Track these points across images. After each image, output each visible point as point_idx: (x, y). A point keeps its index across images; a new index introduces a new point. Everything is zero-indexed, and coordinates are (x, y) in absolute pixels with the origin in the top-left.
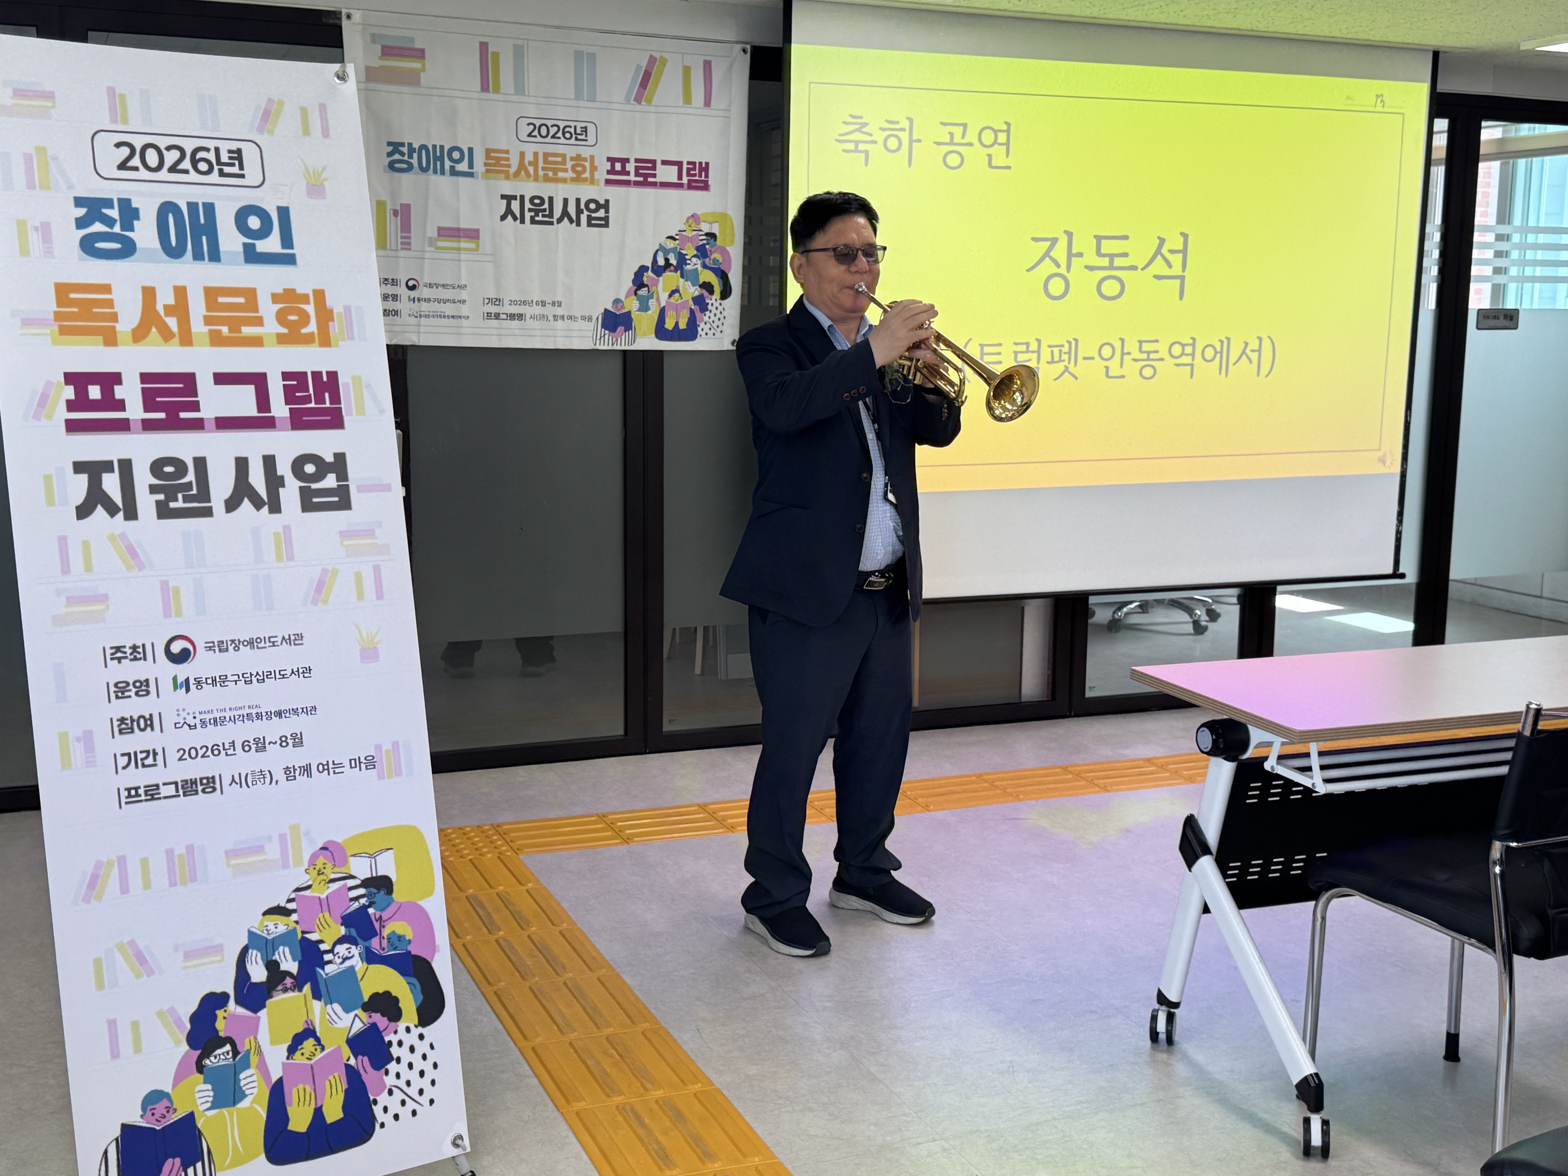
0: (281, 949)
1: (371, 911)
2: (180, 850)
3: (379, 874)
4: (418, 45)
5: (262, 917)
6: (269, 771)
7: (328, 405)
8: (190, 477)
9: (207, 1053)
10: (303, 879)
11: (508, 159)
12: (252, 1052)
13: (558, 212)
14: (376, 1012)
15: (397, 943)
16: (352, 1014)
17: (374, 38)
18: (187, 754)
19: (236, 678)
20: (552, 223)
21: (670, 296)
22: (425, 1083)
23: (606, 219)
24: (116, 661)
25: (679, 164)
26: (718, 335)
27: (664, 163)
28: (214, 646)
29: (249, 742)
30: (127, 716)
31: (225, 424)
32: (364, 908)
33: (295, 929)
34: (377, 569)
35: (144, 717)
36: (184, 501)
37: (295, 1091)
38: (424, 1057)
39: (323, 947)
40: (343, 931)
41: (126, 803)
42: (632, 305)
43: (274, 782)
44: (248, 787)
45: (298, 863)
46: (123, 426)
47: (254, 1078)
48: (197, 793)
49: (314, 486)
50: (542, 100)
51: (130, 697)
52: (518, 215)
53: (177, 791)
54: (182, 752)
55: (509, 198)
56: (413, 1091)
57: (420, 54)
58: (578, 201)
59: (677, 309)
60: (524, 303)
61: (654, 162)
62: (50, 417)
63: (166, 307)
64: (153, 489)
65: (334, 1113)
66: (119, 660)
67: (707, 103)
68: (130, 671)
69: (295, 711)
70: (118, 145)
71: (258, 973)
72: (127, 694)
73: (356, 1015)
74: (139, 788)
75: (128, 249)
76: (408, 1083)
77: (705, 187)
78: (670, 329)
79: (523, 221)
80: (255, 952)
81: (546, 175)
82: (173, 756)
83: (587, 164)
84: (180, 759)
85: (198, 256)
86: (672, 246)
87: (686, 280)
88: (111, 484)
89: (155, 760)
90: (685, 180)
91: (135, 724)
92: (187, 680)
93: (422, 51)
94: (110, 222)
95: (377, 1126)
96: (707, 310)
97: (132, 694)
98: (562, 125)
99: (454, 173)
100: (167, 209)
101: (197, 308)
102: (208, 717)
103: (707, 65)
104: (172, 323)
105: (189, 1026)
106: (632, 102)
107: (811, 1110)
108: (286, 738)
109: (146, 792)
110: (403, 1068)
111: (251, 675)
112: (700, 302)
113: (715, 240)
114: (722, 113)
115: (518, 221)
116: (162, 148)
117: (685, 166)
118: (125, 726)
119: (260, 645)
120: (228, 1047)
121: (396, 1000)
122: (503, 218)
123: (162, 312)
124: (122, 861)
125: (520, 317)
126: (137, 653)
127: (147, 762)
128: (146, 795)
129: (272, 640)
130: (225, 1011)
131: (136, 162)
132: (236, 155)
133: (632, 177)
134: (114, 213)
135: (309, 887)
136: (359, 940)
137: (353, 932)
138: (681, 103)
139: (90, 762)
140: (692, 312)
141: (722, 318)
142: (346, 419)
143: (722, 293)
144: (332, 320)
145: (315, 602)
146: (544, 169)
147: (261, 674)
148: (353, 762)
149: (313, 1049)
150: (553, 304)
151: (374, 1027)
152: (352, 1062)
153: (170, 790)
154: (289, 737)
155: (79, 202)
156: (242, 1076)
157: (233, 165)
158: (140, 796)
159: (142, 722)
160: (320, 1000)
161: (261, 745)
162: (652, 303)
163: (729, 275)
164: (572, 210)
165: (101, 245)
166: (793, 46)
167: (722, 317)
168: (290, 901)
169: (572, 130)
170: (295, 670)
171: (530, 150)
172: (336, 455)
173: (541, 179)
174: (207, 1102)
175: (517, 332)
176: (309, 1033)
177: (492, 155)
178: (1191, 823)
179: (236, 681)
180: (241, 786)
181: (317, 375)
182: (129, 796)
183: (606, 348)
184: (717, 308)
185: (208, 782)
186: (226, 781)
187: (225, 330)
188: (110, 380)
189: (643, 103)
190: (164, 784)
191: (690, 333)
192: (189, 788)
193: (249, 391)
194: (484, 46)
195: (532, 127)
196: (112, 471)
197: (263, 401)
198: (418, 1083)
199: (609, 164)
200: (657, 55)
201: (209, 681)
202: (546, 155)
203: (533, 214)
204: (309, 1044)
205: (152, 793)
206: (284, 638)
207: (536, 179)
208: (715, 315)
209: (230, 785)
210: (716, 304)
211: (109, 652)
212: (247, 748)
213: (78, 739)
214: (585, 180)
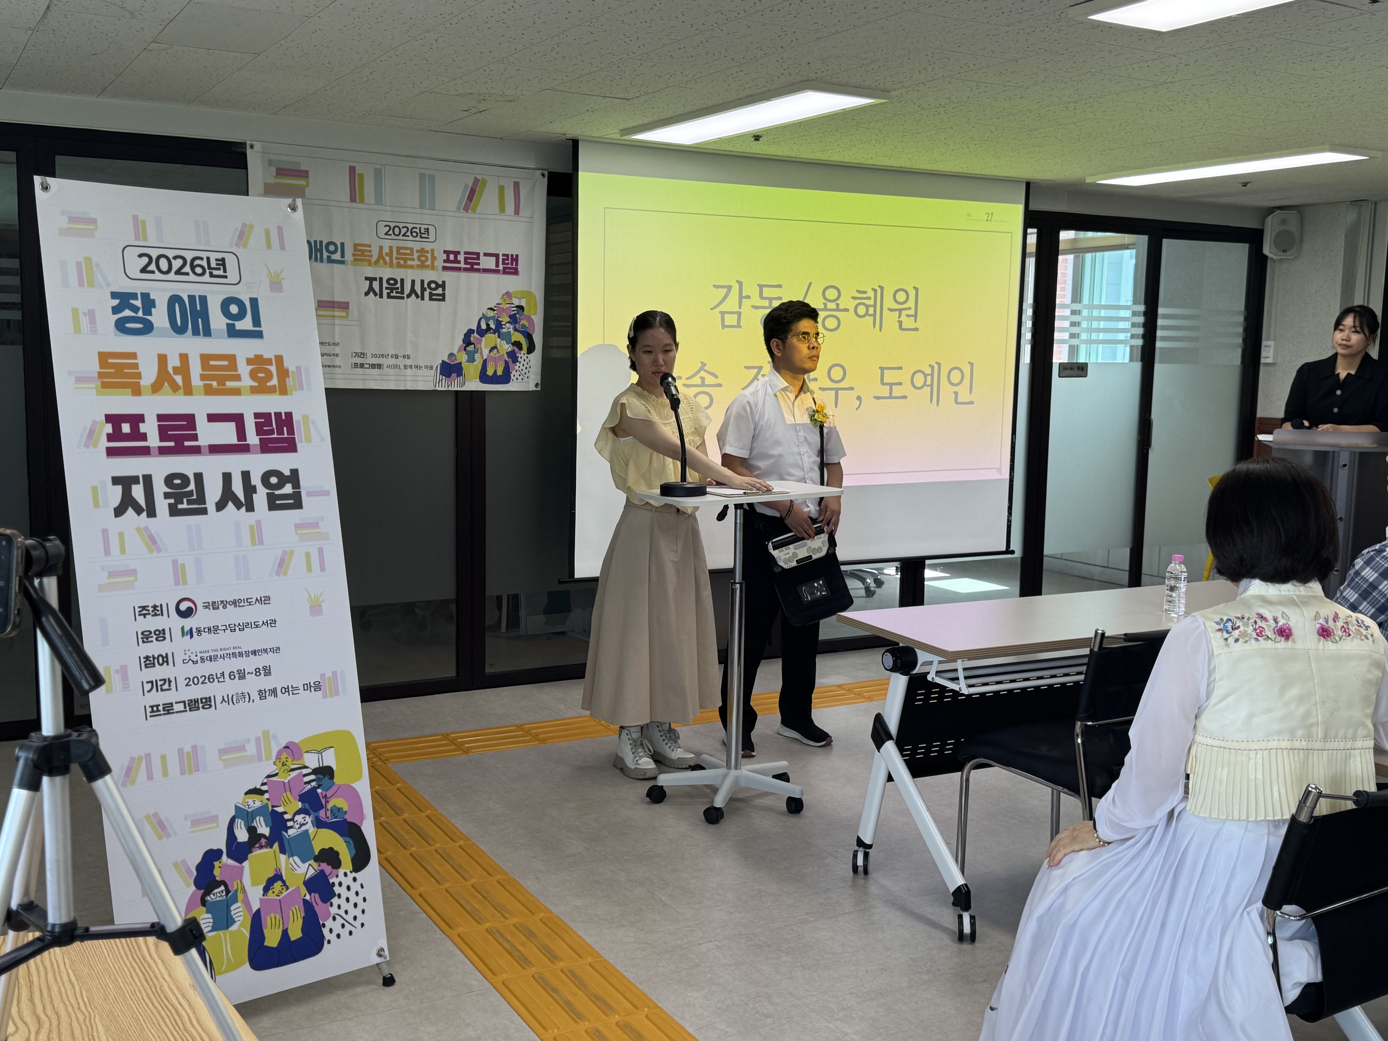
0: (258, 818)
1: (319, 791)
2: (187, 749)
3: (324, 765)
4: (303, 168)
5: (244, 796)
6: (248, 693)
7: (286, 435)
8: (192, 487)
9: (208, 892)
10: (272, 769)
11: (370, 251)
12: (239, 891)
13: (407, 290)
14: (323, 862)
15: (337, 814)
16: (307, 864)
17: (271, 162)
18: (190, 681)
19: (224, 628)
20: (403, 298)
21: (490, 351)
22: (358, 912)
23: (443, 295)
24: (143, 617)
25: (497, 256)
26: (525, 379)
27: (486, 255)
28: (209, 605)
29: (234, 672)
30: (150, 655)
31: (216, 449)
32: (314, 789)
33: (267, 803)
34: (321, 550)
35: (161, 656)
36: (188, 504)
37: (268, 918)
38: (357, 894)
39: (286, 817)
40: (300, 805)
41: (151, 716)
42: (463, 358)
43: (251, 701)
44: (234, 704)
45: (268, 758)
46: (145, 451)
47: (241, 909)
48: (198, 709)
49: (277, 492)
50: (395, 209)
51: (152, 641)
52: (378, 292)
53: (185, 707)
54: (188, 680)
55: (371, 280)
56: (350, 918)
57: (304, 174)
58: (422, 281)
59: (496, 360)
60: (382, 356)
61: (478, 254)
62: (95, 446)
63: (174, 368)
64: (167, 496)
65: (295, 933)
66: (145, 615)
67: (517, 212)
68: (152, 623)
69: (265, 651)
70: (141, 256)
71: (242, 835)
72: (150, 639)
73: (310, 864)
74: (159, 705)
75: (148, 328)
76: (346, 912)
77: (516, 272)
78: (491, 375)
79: (381, 296)
80: (240, 820)
81: (398, 263)
82: (182, 683)
83: (429, 255)
84: (187, 685)
85: (196, 332)
86: (492, 315)
87: (503, 340)
88: (138, 492)
89: (170, 686)
90: (501, 267)
91: (156, 660)
92: (191, 629)
93: (307, 172)
94: (135, 309)
95: (326, 942)
96: (518, 361)
97: (154, 639)
98: (410, 226)
99: (330, 261)
100: (174, 300)
101: (196, 369)
102: (206, 655)
103: (516, 185)
104: (179, 379)
105: (195, 873)
106: (462, 211)
107: (623, 926)
108: (259, 669)
109: (164, 708)
110: (342, 901)
111: (235, 625)
112: (513, 356)
113: (523, 311)
114: (526, 219)
115: (378, 296)
116: (171, 258)
117: (501, 258)
118: (149, 662)
119: (240, 605)
120: (222, 888)
121: (337, 854)
122: (367, 294)
123: (171, 372)
124: (148, 756)
125: (379, 366)
126: (157, 610)
127: (164, 687)
128: (164, 710)
129: (249, 600)
130: (220, 862)
131: (152, 267)
132: (221, 262)
133: (462, 265)
134: (138, 303)
135: (276, 775)
136: (311, 812)
137: (307, 806)
138: (498, 213)
139: (126, 687)
140: (506, 362)
141: (528, 368)
142: (299, 445)
143: (528, 349)
144: (288, 377)
145: (278, 574)
146: (397, 258)
147: (241, 624)
148: (306, 686)
149: (280, 889)
150: (404, 357)
151: (322, 872)
152: (308, 897)
153: (180, 707)
154: (261, 669)
155: (114, 295)
156: (232, 908)
157: (219, 269)
158: (160, 711)
159: (160, 659)
160: (285, 854)
161: (242, 675)
162: (477, 356)
163: (534, 336)
164: (418, 288)
165: (129, 325)
166: (580, 173)
167: (528, 366)
168: (263, 784)
169: (418, 231)
170: (265, 621)
171: (386, 244)
172: (292, 471)
173: (395, 266)
174: (209, 926)
175: (377, 377)
176: (278, 877)
177: (359, 248)
178: (879, 719)
179: (224, 630)
180: (229, 704)
181: (278, 415)
182: (153, 711)
183: (443, 389)
184: (524, 360)
185: (206, 701)
186: (219, 700)
187: (215, 384)
188: (136, 420)
189: (469, 211)
190: (176, 703)
191: (505, 378)
192: (193, 705)
193: (232, 426)
194: (352, 170)
195: (388, 228)
196: (138, 483)
197: (241, 433)
198: (353, 912)
199: (445, 255)
200: (480, 177)
201: (206, 630)
202: (399, 249)
203: (389, 291)
204: (278, 885)
205: (168, 709)
206: (257, 599)
207: (391, 265)
208: (523, 365)
209: (221, 703)
210: (524, 357)
211: (137, 610)
212: (232, 677)
213: (117, 672)
214: (428, 266)
